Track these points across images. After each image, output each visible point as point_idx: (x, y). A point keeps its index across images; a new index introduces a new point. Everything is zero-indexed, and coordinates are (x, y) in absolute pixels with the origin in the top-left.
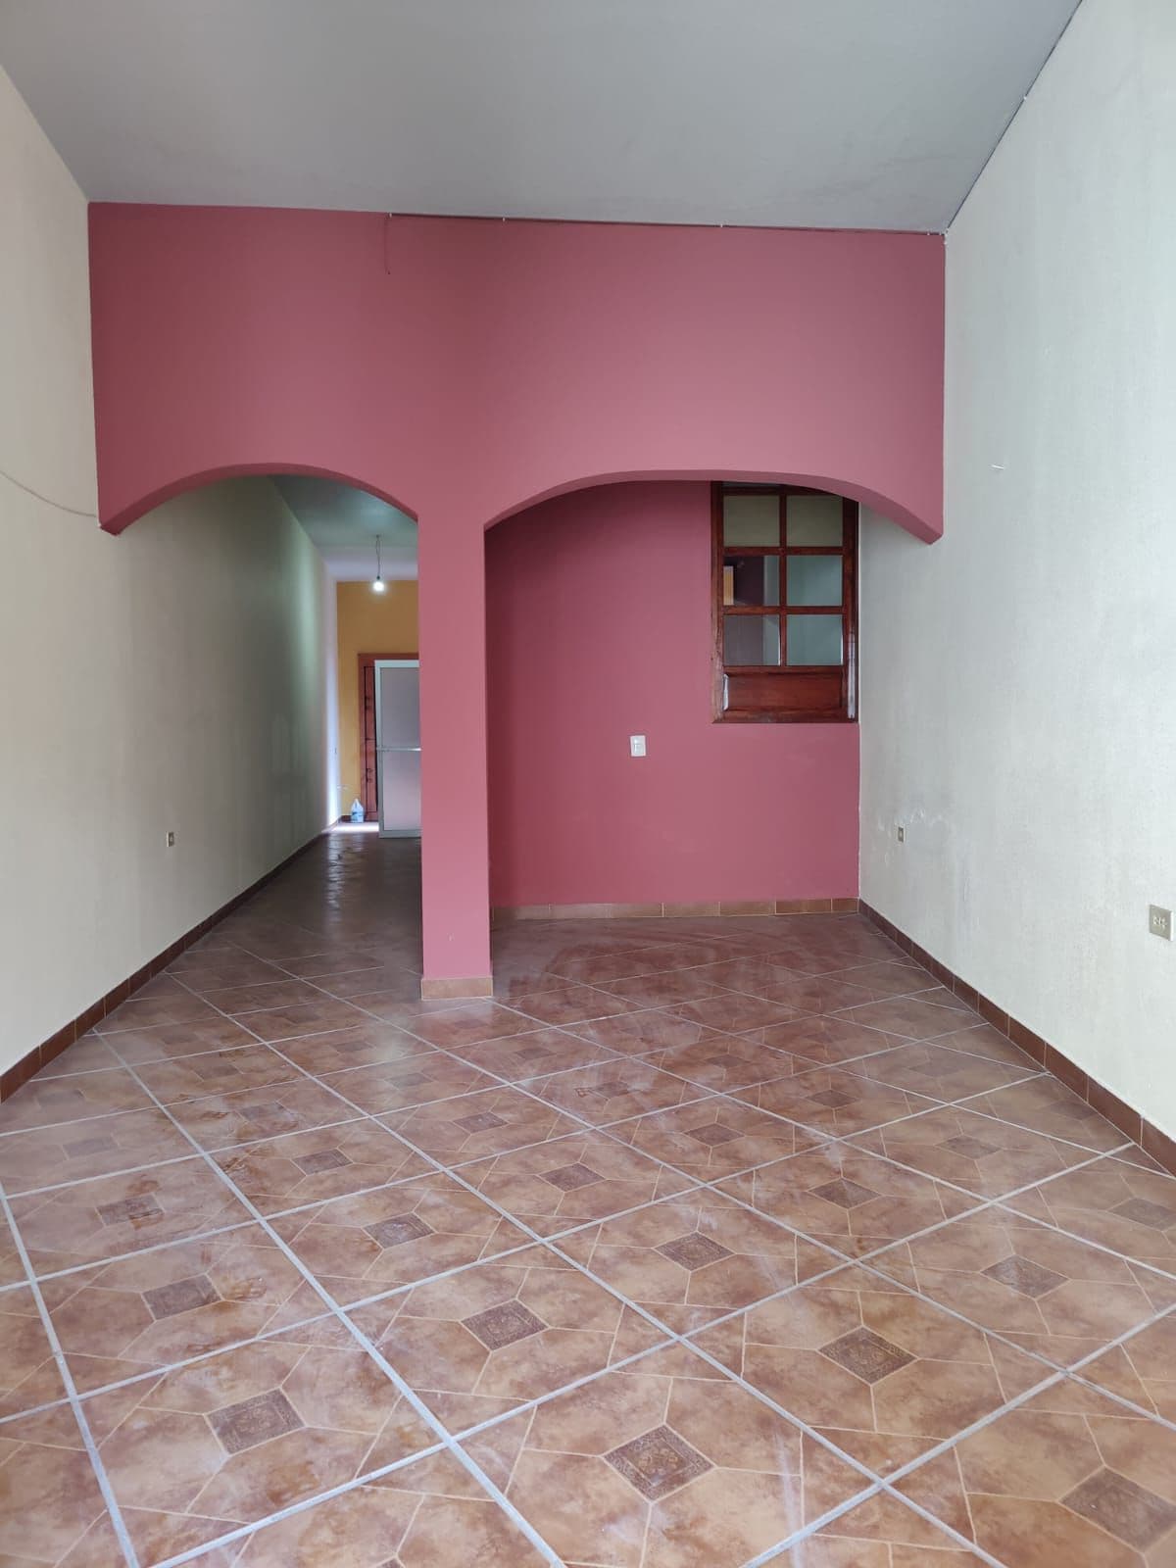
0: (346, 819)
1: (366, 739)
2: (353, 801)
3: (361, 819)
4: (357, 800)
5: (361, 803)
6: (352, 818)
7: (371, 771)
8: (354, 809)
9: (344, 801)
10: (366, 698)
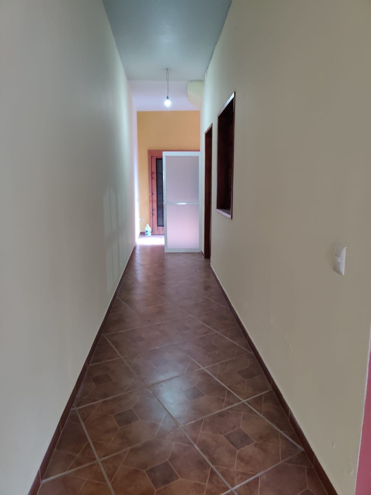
0: (143, 234)
1: (152, 194)
2: (146, 225)
3: (150, 234)
4: (148, 225)
5: (150, 226)
6: (146, 233)
7: (155, 211)
8: (146, 229)
9: (143, 225)
10: (152, 173)
